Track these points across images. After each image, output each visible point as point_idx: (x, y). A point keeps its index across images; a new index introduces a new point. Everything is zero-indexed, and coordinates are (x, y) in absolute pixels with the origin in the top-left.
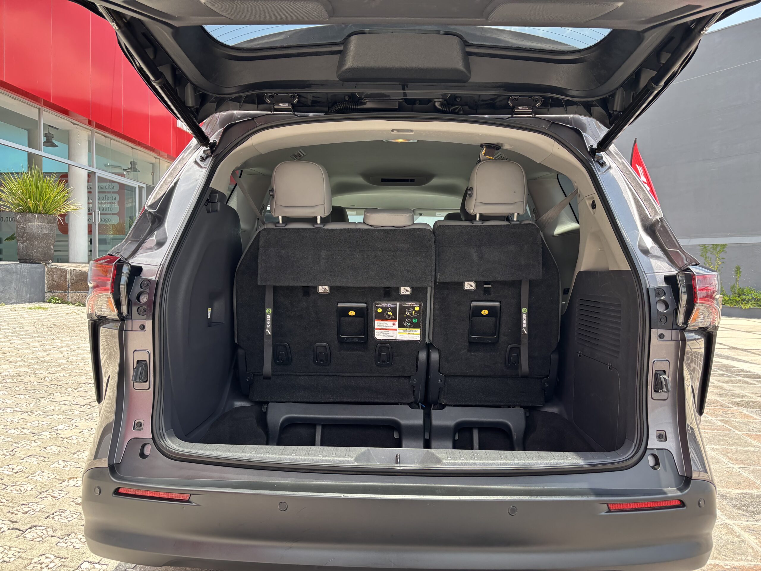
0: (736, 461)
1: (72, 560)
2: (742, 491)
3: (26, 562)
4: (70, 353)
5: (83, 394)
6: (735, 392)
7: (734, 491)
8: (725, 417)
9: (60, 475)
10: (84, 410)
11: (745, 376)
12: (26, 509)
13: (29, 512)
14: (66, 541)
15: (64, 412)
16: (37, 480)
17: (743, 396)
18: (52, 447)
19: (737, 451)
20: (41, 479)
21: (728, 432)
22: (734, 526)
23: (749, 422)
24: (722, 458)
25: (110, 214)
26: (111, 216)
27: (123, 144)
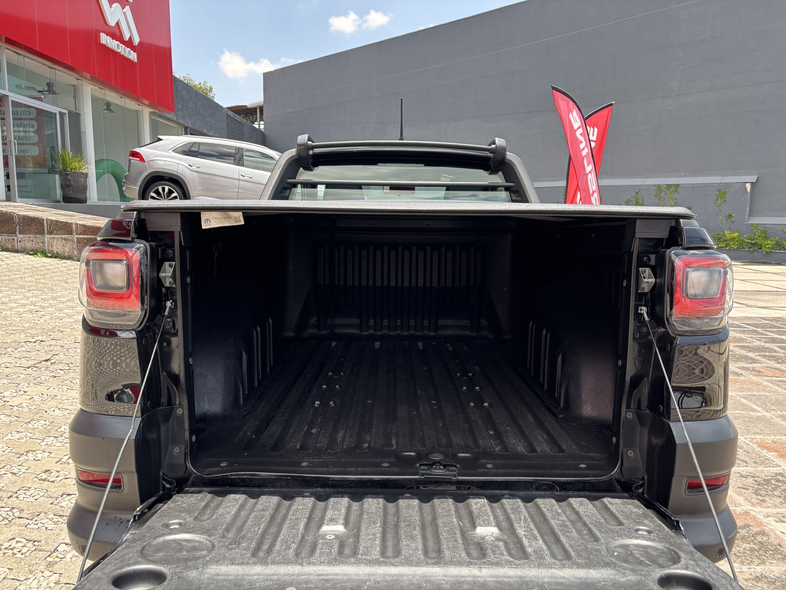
9: (16, 448)
15: (7, 376)
25: (28, 144)
26: (29, 146)
27: (39, 62)
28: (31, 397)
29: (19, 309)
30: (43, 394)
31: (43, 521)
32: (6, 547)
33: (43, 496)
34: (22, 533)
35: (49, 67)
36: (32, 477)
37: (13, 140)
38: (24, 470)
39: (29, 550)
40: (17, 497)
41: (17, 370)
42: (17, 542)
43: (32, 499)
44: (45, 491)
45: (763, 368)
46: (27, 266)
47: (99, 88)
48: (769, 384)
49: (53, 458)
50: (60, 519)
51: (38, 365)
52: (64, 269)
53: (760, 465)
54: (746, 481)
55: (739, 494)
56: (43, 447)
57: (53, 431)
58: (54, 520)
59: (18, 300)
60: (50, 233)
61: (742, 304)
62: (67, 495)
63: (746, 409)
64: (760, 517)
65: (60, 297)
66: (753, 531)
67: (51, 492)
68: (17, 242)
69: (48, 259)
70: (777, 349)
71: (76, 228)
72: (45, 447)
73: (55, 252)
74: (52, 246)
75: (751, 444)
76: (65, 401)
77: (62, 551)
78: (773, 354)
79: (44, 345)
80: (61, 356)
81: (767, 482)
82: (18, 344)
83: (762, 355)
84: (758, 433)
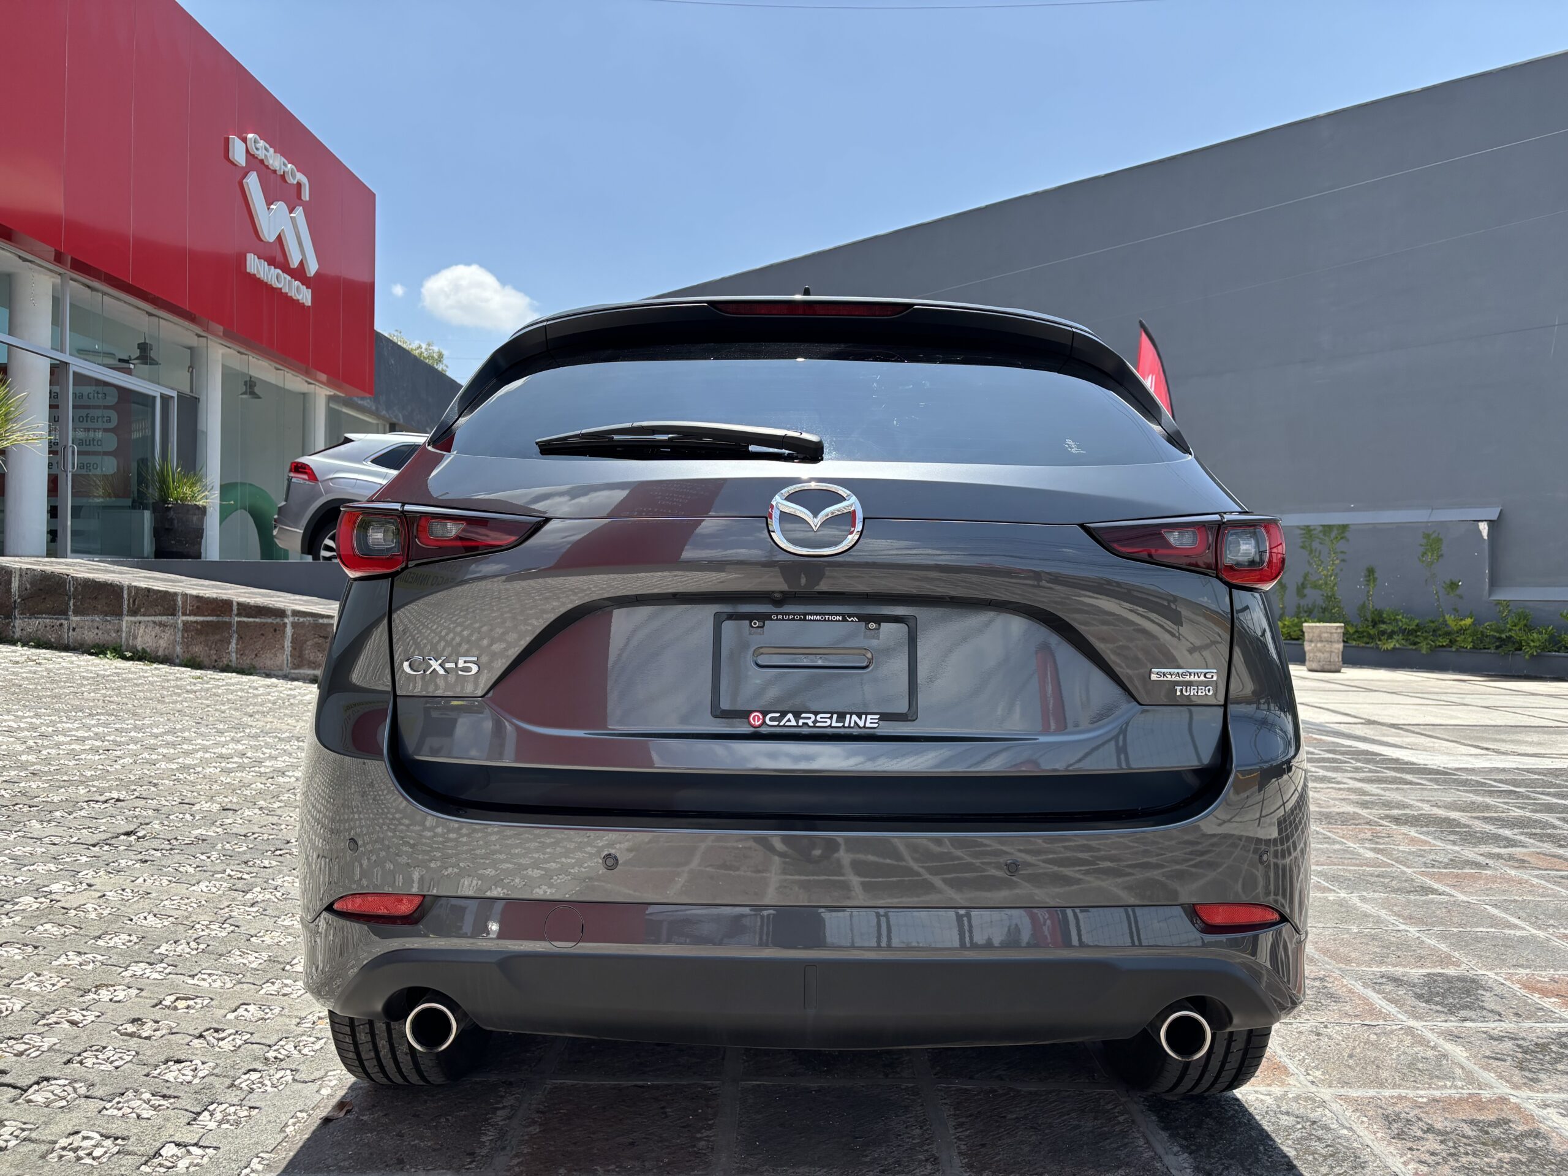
0: (1410, 919)
1: (140, 1141)
2: (1428, 971)
3: (44, 1148)
4: (40, 742)
5: (88, 823)
6: (1389, 799)
7: (1413, 971)
8: (1377, 843)
9: (77, 980)
10: (97, 855)
11: (1402, 770)
12: (21, 1047)
13: (28, 1052)
14: (120, 1105)
15: (55, 858)
16: (29, 990)
17: (1405, 806)
18: (48, 926)
19: (1409, 902)
20: (37, 989)
21: (1389, 870)
22: (1423, 1030)
23: (1424, 850)
24: (1383, 913)
25: (95, 453)
26: (100, 457)
27: (130, 304)
28: (100, 894)
29: (73, 746)
30: (123, 890)
31: (133, 1104)
32: (62, 1145)
33: (131, 1061)
34: (92, 1123)
35: (147, 313)
36: (108, 1030)
37: (70, 443)
38: (93, 1019)
39: (106, 1152)
40: (81, 1063)
41: (74, 848)
42: (85, 1138)
43: (110, 1067)
44: (134, 1053)
45: (1529, 855)
46: (85, 674)
47: (239, 352)
48: (1543, 882)
49: (146, 998)
50: (162, 1102)
51: (113, 841)
52: (155, 679)
53: (1528, 1018)
54: (1500, 1046)
55: (1487, 1068)
56: (126, 981)
57: (145, 953)
58: (152, 1102)
59: (70, 730)
60: (134, 612)
61: (1487, 749)
62: (175, 1062)
63: (1497, 924)
64: (1530, 1106)
65: (151, 726)
66: (1515, 1130)
67: (144, 1055)
68: (69, 630)
69: (124, 662)
70: (1557, 823)
71: (183, 603)
72: (131, 979)
73: (139, 648)
74: (135, 638)
75: (1508, 983)
76: (166, 902)
77: (169, 1155)
78: (1549, 831)
79: (122, 808)
80: (156, 825)
81: (1543, 1048)
82: (73, 805)
83: (1527, 834)
84: (1522, 966)
